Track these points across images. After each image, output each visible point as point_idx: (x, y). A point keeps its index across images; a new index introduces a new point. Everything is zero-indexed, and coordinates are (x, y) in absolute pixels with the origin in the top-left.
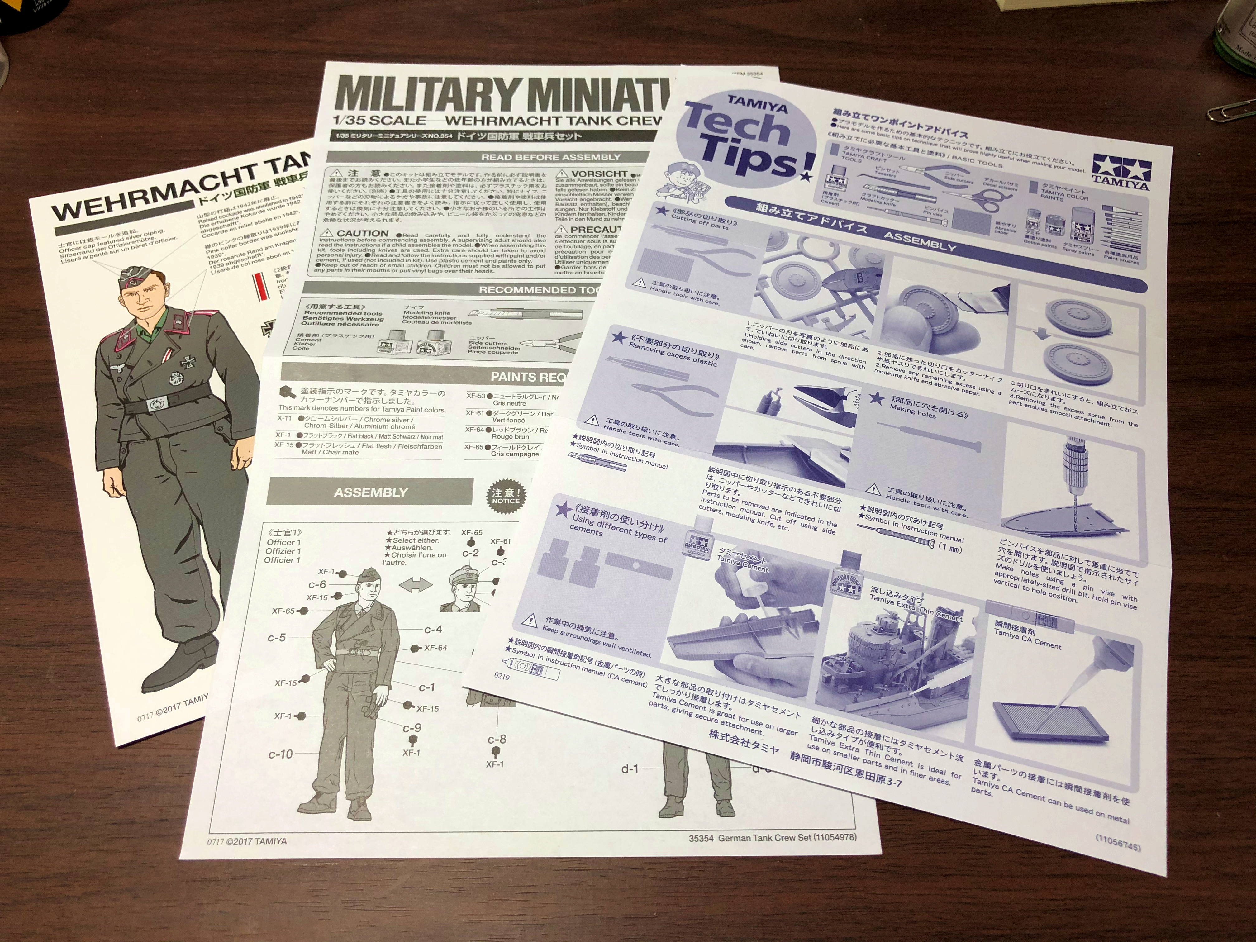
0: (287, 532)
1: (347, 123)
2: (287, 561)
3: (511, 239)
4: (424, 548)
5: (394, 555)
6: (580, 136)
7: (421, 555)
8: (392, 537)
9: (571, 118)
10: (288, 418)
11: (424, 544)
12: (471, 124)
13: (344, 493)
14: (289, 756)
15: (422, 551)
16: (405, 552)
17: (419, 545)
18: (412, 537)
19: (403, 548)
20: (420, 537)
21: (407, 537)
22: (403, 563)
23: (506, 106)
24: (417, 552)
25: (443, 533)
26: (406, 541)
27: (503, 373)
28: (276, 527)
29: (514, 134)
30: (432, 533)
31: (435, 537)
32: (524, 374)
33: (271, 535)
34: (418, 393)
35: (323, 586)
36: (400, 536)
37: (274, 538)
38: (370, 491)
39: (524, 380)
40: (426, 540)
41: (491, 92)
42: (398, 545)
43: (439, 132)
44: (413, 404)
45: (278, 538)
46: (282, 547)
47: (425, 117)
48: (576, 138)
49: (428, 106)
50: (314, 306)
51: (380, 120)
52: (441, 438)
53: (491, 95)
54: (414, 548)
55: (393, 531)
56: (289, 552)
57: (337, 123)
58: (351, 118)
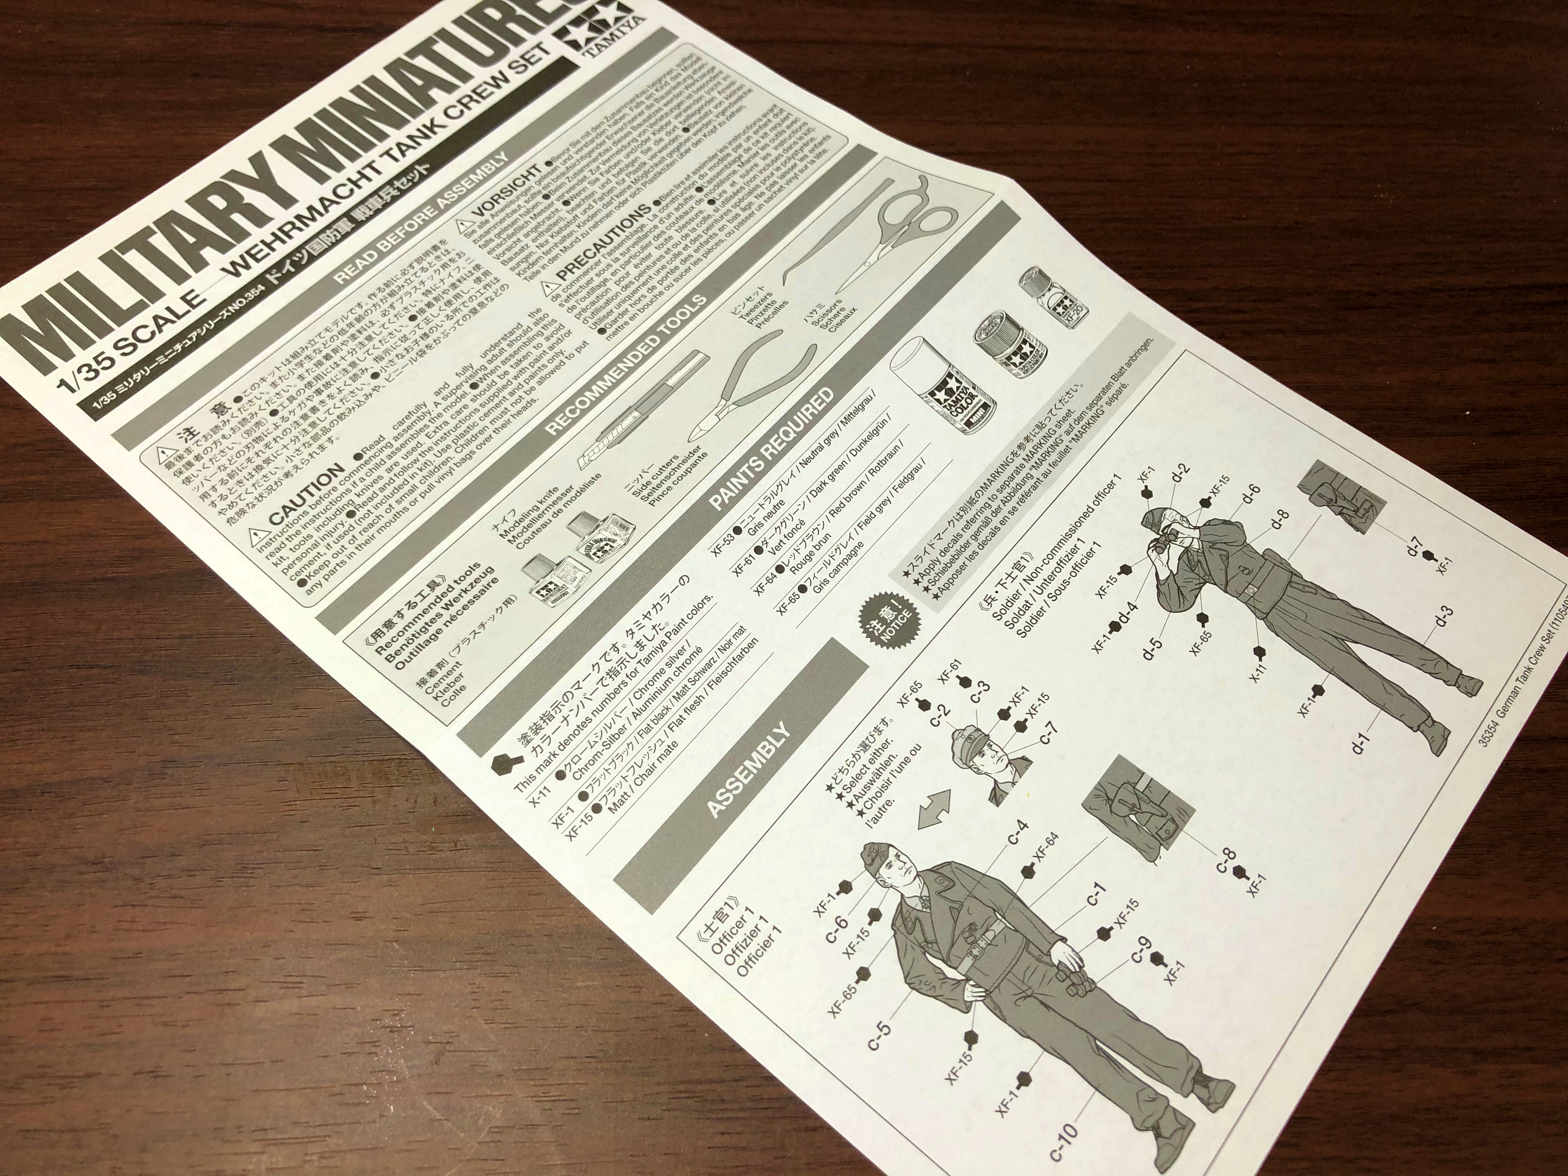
0: (720, 916)
1: (87, 379)
2: (766, 945)
3: (504, 345)
4: (887, 763)
5: (868, 805)
6: (428, 166)
7: (895, 774)
8: (838, 789)
9: (387, 153)
10: (545, 792)
11: (881, 760)
12: (268, 254)
13: (720, 802)
14: (1073, 1133)
15: (889, 769)
16: (874, 789)
17: (877, 765)
18: (859, 765)
19: (867, 788)
20: (866, 757)
21: (854, 771)
22: (889, 803)
23: (285, 200)
24: (886, 775)
25: (882, 727)
26: (858, 777)
27: (722, 490)
28: (699, 925)
29: (340, 223)
30: (871, 739)
31: (880, 740)
32: (744, 468)
33: (706, 941)
34: (658, 607)
35: (843, 924)
36: (847, 780)
37: (715, 939)
38: (745, 768)
39: (752, 476)
40: (876, 754)
41: (241, 197)
42: (857, 790)
43: (240, 293)
44: (667, 624)
45: (718, 934)
46: (739, 938)
47: (192, 291)
48: (425, 173)
49: (179, 277)
50: (377, 634)
51: (132, 340)
52: (742, 630)
53: (245, 202)
54: (878, 774)
55: (830, 782)
56: (754, 934)
57: (73, 390)
58: (86, 369)
